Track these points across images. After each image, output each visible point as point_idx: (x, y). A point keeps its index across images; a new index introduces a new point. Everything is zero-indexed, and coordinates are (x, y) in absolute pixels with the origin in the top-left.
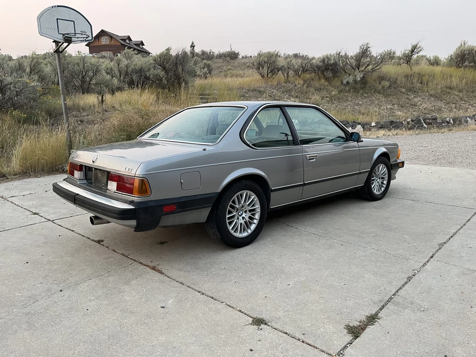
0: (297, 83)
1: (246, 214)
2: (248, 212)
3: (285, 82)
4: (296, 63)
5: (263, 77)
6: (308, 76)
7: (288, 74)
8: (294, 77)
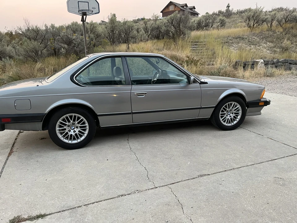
0: (277, 31)
1: (77, 129)
2: (79, 128)
3: (267, 30)
4: (280, 15)
5: (250, 27)
6: (288, 25)
7: (272, 24)
8: (276, 26)
